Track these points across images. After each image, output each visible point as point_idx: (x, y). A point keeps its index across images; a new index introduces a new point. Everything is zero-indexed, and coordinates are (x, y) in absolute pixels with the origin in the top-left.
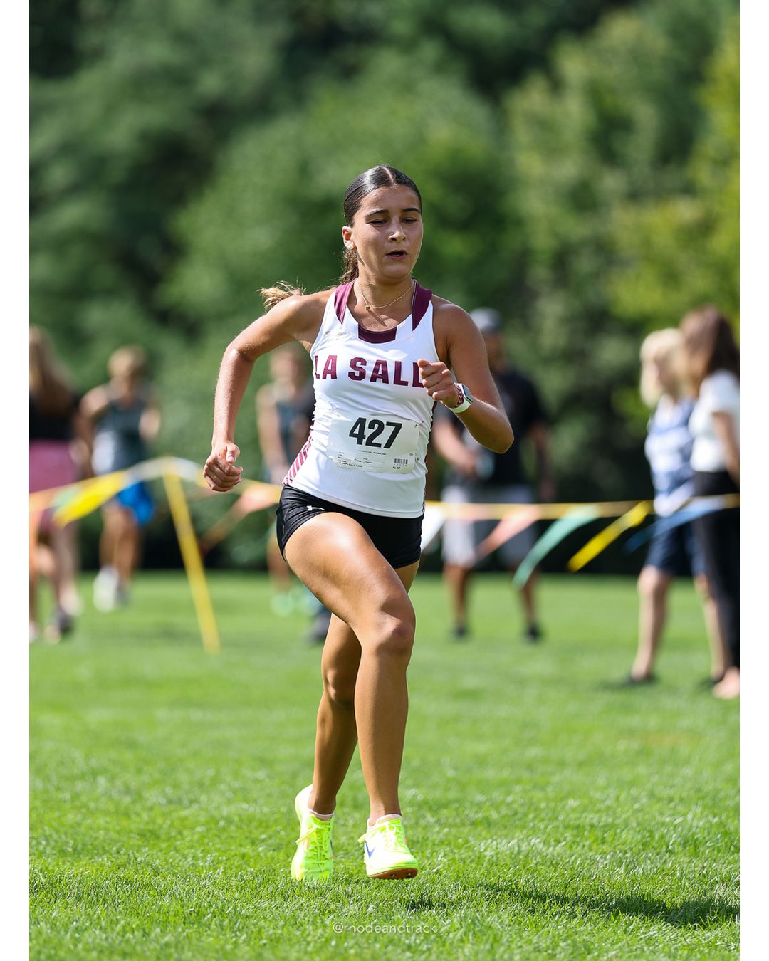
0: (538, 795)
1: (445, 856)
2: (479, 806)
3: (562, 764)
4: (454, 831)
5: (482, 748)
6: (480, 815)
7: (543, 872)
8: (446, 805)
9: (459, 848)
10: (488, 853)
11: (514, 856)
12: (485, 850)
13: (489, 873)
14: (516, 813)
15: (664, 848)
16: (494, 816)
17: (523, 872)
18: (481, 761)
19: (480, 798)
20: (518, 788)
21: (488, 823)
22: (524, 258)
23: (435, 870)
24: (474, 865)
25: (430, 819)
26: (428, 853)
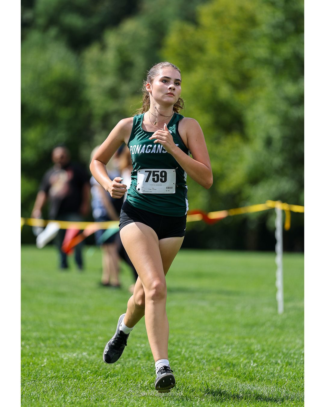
0: (86, 335)
1: (48, 359)
2: (62, 339)
3: (97, 323)
4: (52, 349)
5: (65, 316)
6: (63, 343)
7: (87, 366)
8: (49, 339)
9: (53, 356)
10: (65, 358)
11: (75, 360)
12: (64, 357)
13: (65, 367)
14: (77, 342)
15: (136, 357)
16: (68, 343)
17: (79, 366)
18: (65, 321)
19: (63, 336)
20: (79, 332)
21: (66, 346)
22: (89, 117)
23: (43, 365)
24: (59, 363)
25: (42, 344)
26: (40, 358)
